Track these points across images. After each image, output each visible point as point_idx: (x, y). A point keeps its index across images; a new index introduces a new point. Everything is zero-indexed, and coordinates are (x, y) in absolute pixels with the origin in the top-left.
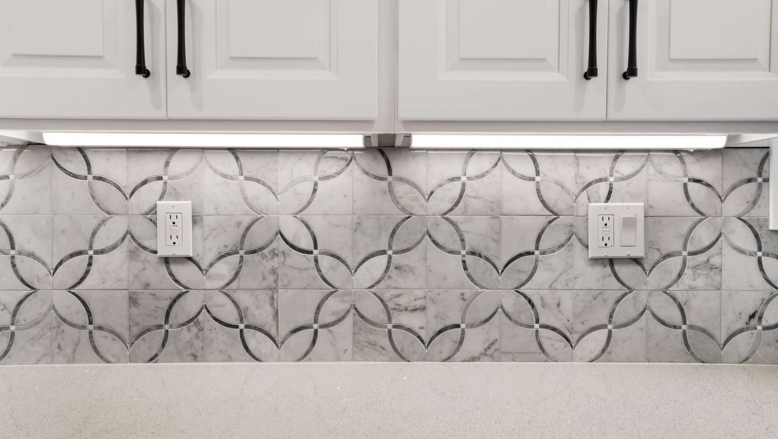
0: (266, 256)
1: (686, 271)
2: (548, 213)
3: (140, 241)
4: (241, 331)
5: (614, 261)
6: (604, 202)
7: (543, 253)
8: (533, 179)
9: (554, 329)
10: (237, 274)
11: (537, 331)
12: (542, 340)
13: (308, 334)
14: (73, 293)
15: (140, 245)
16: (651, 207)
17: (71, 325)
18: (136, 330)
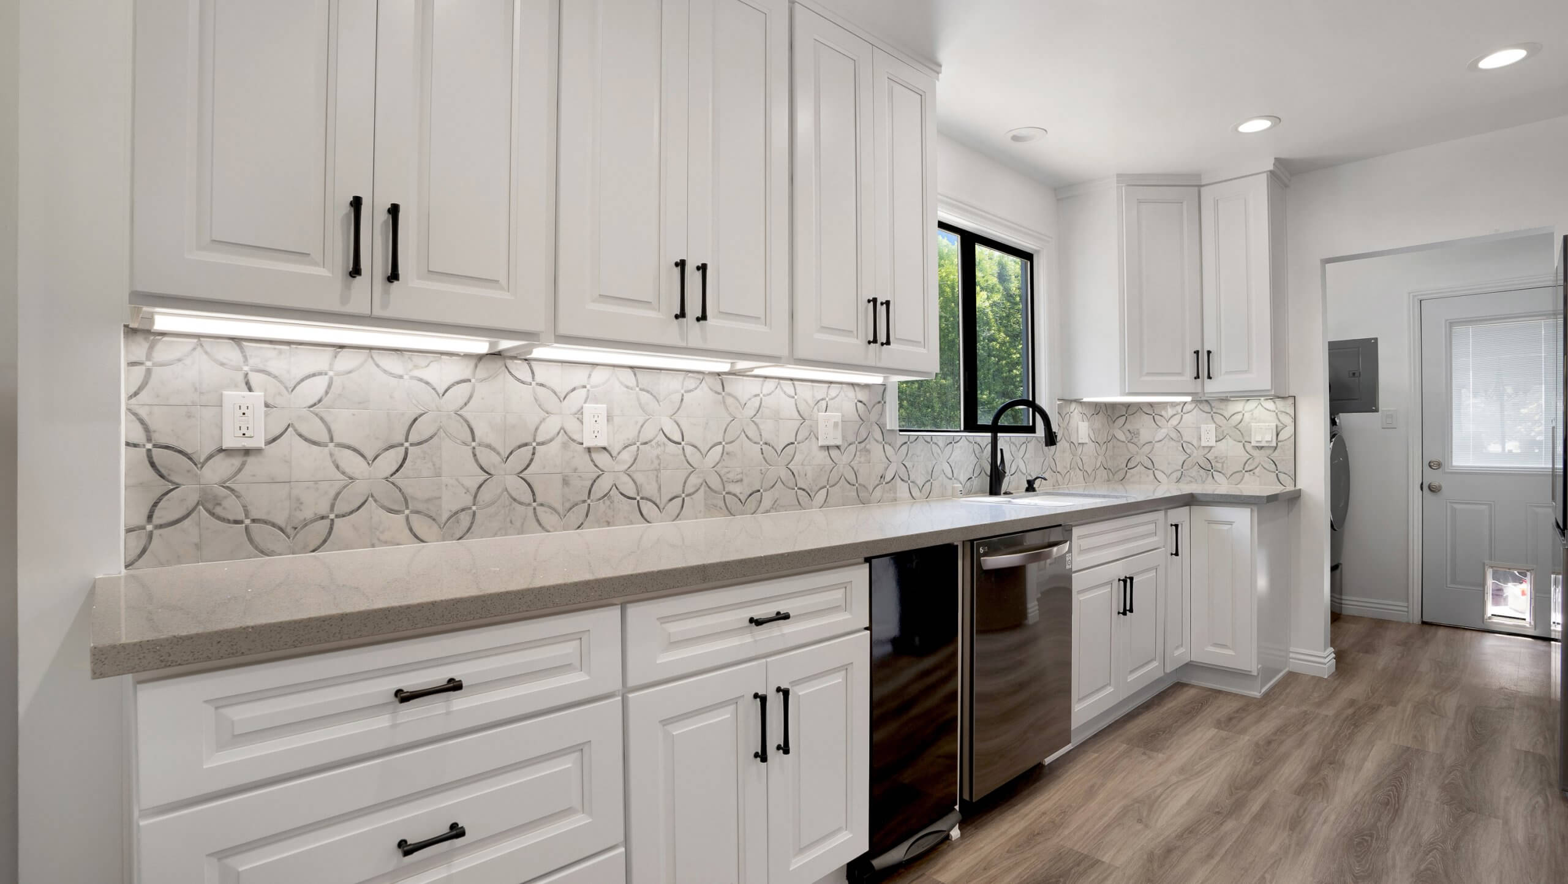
0: (654, 447)
1: (858, 453)
2: (801, 418)
3: (570, 435)
4: (638, 502)
5: (829, 447)
6: (825, 413)
7: (798, 443)
8: (794, 397)
9: (804, 490)
10: (635, 459)
11: (796, 492)
12: (799, 497)
13: (679, 501)
14: (521, 478)
15: (570, 438)
16: (844, 416)
17: (521, 503)
18: (568, 505)
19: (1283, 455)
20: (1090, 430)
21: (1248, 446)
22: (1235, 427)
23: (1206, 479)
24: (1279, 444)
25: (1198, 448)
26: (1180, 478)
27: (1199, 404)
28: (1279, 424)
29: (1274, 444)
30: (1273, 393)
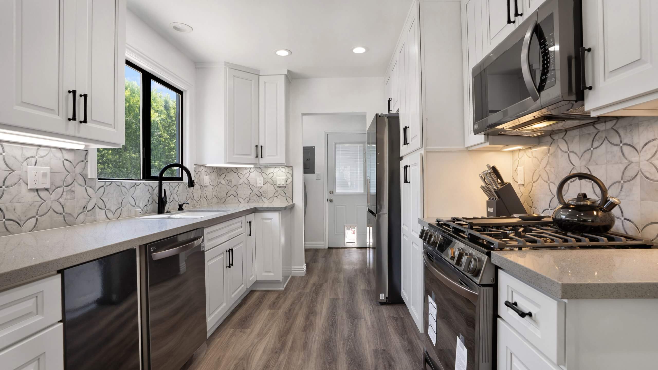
1: (64, 193)
2: (9, 170)
5: (38, 190)
6: (34, 166)
8: (2, 154)
9: (12, 220)
11: (4, 222)
16: (52, 169)
19: (288, 190)
20: (210, 179)
21: (275, 186)
22: (270, 179)
23: (259, 201)
24: (287, 185)
25: (256, 187)
26: (249, 200)
27: (256, 169)
28: (287, 178)
29: (285, 186)
30: (285, 165)
